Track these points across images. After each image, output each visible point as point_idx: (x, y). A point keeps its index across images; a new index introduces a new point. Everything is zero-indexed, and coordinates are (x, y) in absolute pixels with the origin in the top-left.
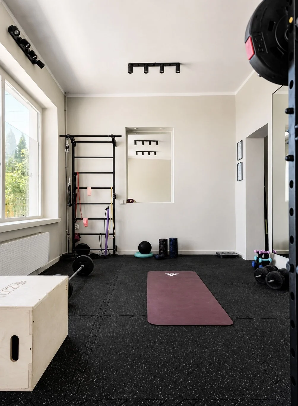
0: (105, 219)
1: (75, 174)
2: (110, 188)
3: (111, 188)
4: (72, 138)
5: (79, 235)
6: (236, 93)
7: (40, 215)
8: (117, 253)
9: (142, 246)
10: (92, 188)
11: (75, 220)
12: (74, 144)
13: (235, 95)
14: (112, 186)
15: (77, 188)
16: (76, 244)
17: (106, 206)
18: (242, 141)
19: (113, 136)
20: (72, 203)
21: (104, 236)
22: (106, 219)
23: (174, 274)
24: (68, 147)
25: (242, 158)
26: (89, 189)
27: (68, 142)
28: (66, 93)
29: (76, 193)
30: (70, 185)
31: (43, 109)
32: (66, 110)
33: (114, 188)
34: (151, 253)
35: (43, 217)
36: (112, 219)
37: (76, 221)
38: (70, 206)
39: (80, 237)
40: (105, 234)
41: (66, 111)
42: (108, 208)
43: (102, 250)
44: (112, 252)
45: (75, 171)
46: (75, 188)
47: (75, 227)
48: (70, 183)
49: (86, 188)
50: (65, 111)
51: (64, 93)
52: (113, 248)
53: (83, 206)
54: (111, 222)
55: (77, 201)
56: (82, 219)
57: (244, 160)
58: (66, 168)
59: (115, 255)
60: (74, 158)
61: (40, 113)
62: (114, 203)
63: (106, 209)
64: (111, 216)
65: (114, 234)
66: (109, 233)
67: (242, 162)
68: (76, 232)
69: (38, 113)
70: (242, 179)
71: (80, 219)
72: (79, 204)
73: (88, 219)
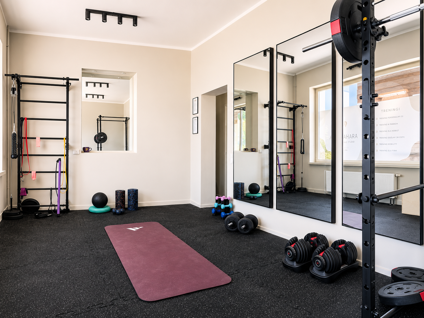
0: (56, 172)
1: (21, 121)
2: (63, 139)
3: (65, 139)
5: (26, 190)
6: (191, 49)
8: (69, 209)
10: (41, 138)
11: (20, 173)
12: (20, 85)
13: (191, 51)
14: (64, 136)
15: (24, 138)
17: (58, 158)
18: (198, 97)
19: (68, 79)
20: (17, 154)
21: (54, 191)
22: (58, 172)
23: (137, 228)
25: (198, 113)
26: (38, 139)
28: (9, 27)
29: (23, 143)
30: (14, 134)
33: (67, 138)
34: (107, 207)
36: (64, 172)
37: (22, 176)
38: (15, 158)
39: (27, 193)
40: (56, 189)
42: (60, 159)
43: (52, 205)
44: (64, 208)
46: (20, 138)
48: (15, 131)
49: (35, 138)
50: (7, 46)
52: (65, 204)
54: (64, 176)
55: (24, 152)
60: (19, 101)
62: (67, 155)
63: (58, 161)
64: (63, 169)
65: (67, 188)
66: (61, 187)
67: (198, 117)
68: (22, 187)
71: (28, 173)
72: (27, 156)
73: (36, 173)
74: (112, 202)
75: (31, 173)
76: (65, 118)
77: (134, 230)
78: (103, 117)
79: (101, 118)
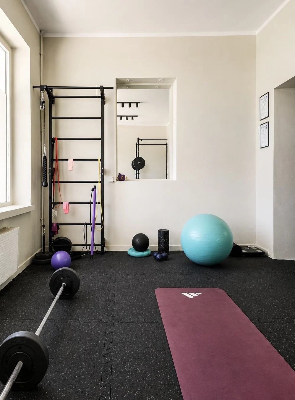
0: (91, 203)
1: (53, 141)
2: (97, 160)
3: (99, 160)
4: (49, 90)
5: (58, 225)
7: (9, 200)
8: (105, 249)
9: (137, 240)
10: (74, 160)
11: (53, 204)
12: (52, 99)
14: (99, 158)
15: (55, 160)
16: (54, 238)
17: (92, 185)
18: (268, 93)
19: (102, 88)
20: (48, 182)
21: (89, 226)
22: (92, 203)
24: (44, 102)
25: (269, 116)
26: (70, 161)
27: (44, 96)
28: (42, 32)
29: (54, 167)
31: (13, 49)
32: (42, 54)
33: (102, 160)
35: (13, 203)
36: (99, 203)
37: (54, 206)
38: (46, 186)
39: (58, 228)
40: (91, 224)
41: (42, 56)
42: (95, 187)
43: (86, 245)
44: (99, 249)
45: (53, 136)
46: (52, 160)
47: (53, 214)
48: (46, 153)
49: (67, 160)
50: (40, 55)
51: (39, 31)
52: (101, 243)
53: (62, 185)
54: (99, 207)
55: (55, 178)
56: (62, 203)
57: (271, 119)
58: (41, 132)
59: (103, 252)
60: (51, 118)
61: (8, 53)
62: (102, 182)
63: (93, 190)
64: (98, 199)
65: (102, 224)
66: (96, 222)
67: (268, 122)
68: (54, 221)
69: (6, 52)
70: (268, 146)
71: (59, 204)
72: (58, 183)
73: (69, 204)
74: (154, 243)
75: (62, 204)
76: (100, 137)
77: (191, 297)
78: (142, 140)
79: (139, 141)
